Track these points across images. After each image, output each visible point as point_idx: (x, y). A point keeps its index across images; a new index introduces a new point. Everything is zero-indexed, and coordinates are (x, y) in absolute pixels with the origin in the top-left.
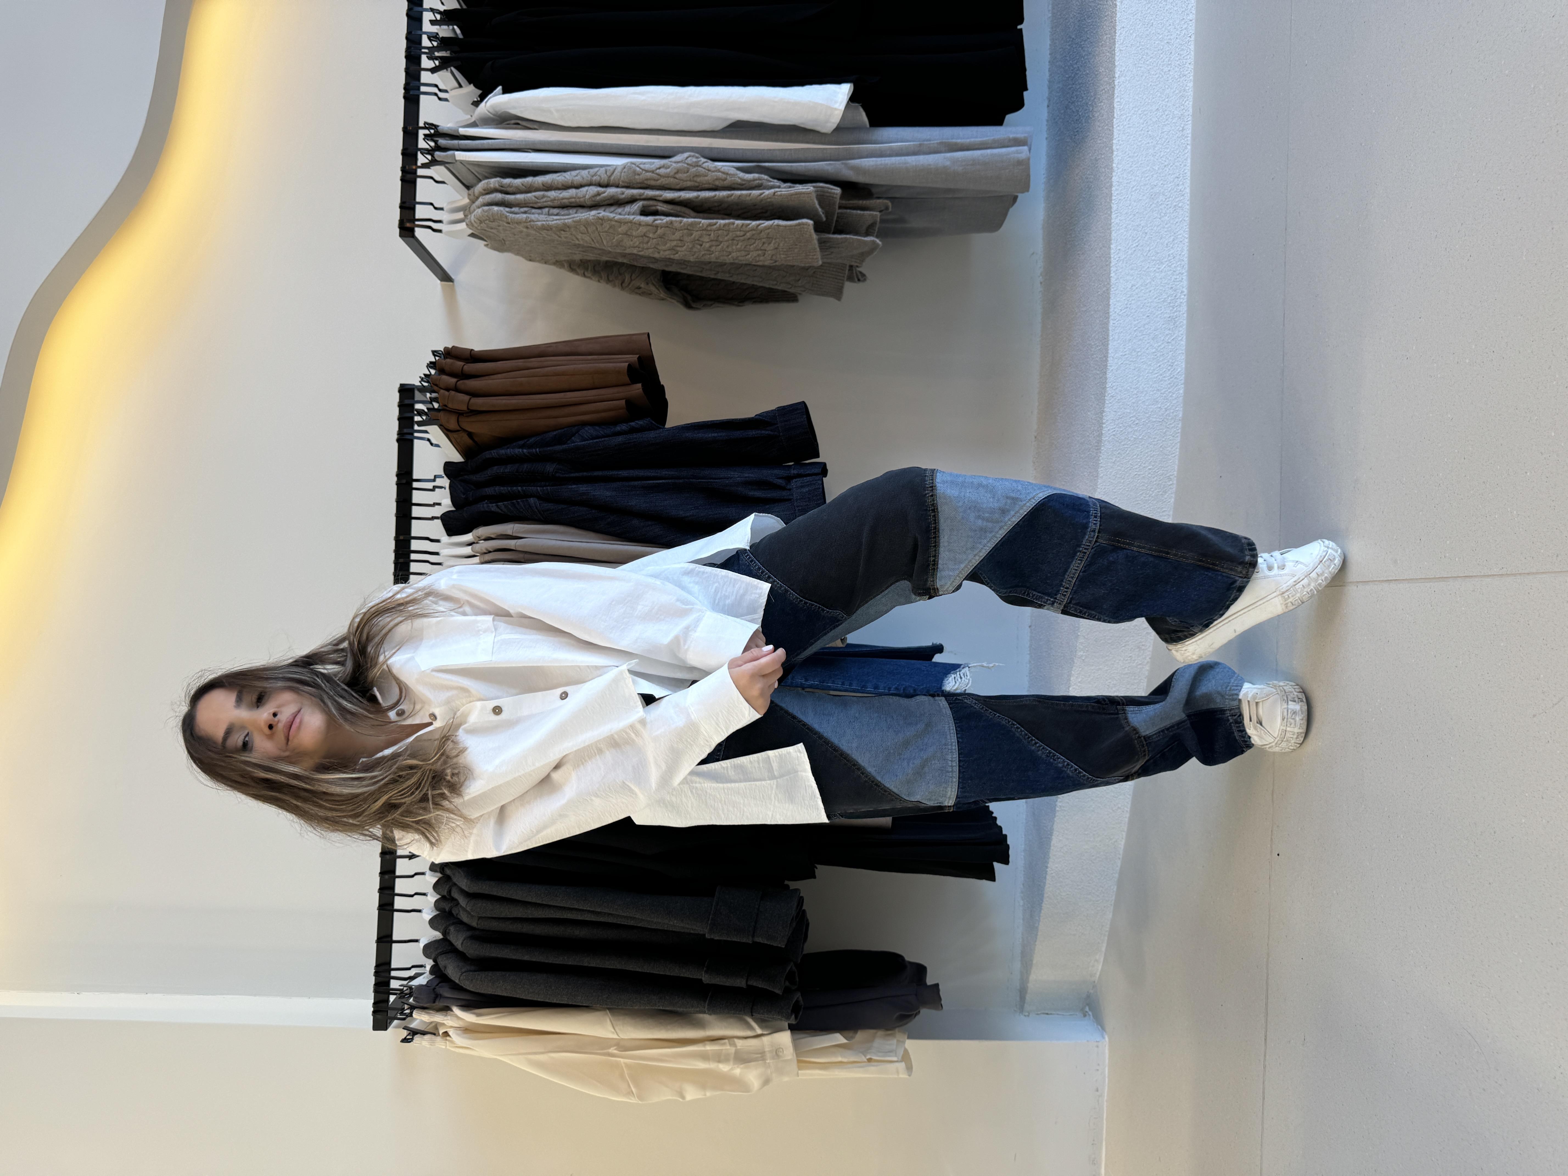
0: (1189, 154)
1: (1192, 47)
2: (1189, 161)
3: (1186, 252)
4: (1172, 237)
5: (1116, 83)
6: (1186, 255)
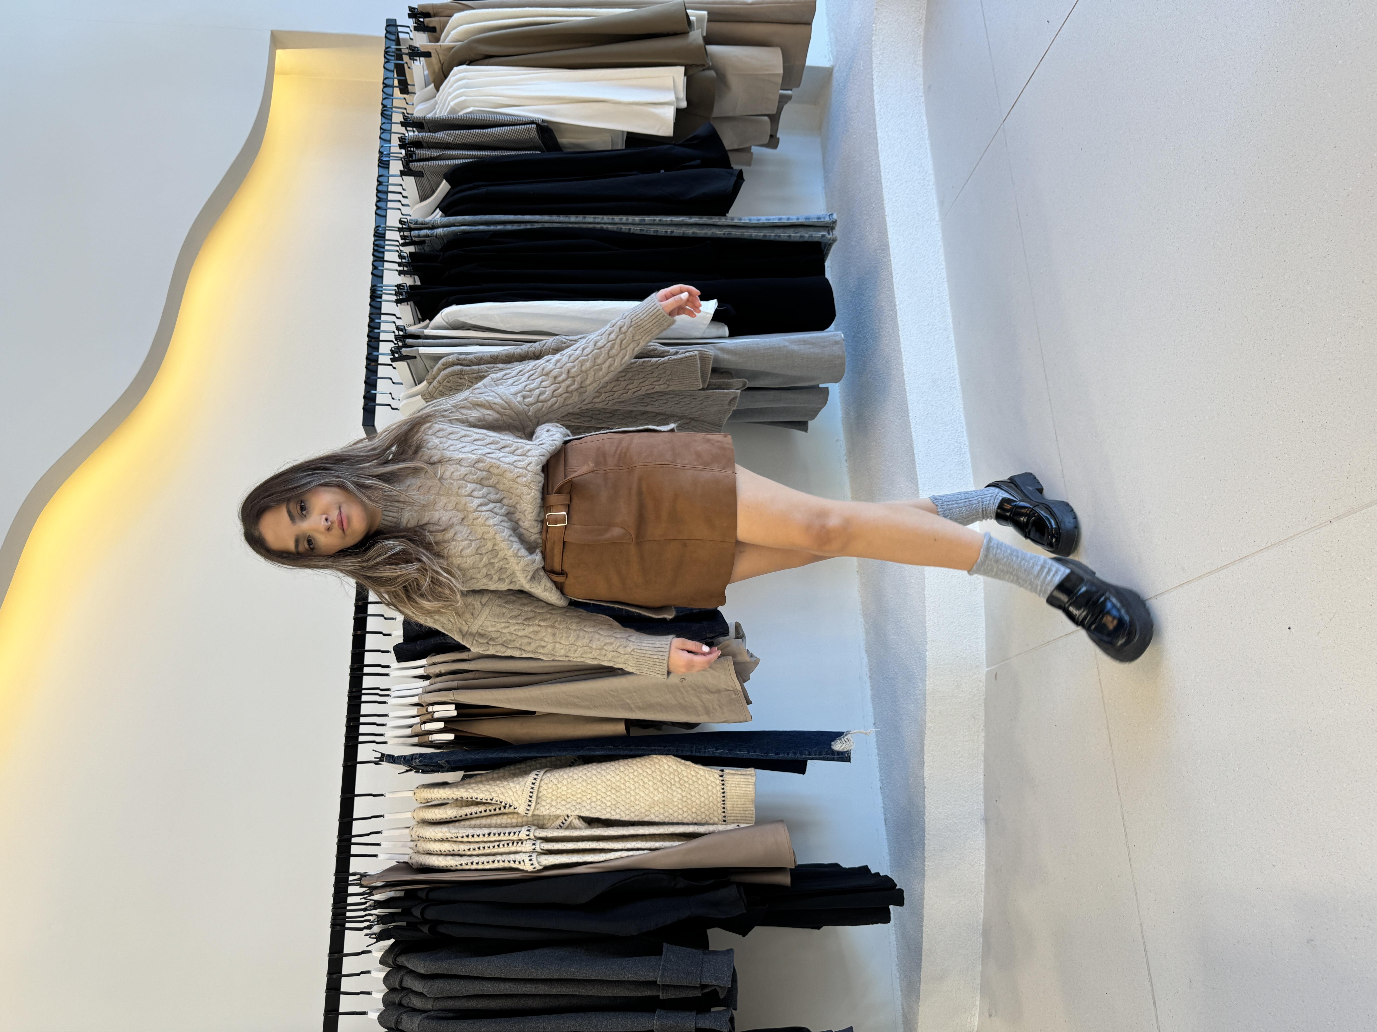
0: (955, 353)
1: (946, 285)
2: (955, 357)
3: (962, 418)
4: (951, 409)
5: (897, 308)
6: (963, 419)
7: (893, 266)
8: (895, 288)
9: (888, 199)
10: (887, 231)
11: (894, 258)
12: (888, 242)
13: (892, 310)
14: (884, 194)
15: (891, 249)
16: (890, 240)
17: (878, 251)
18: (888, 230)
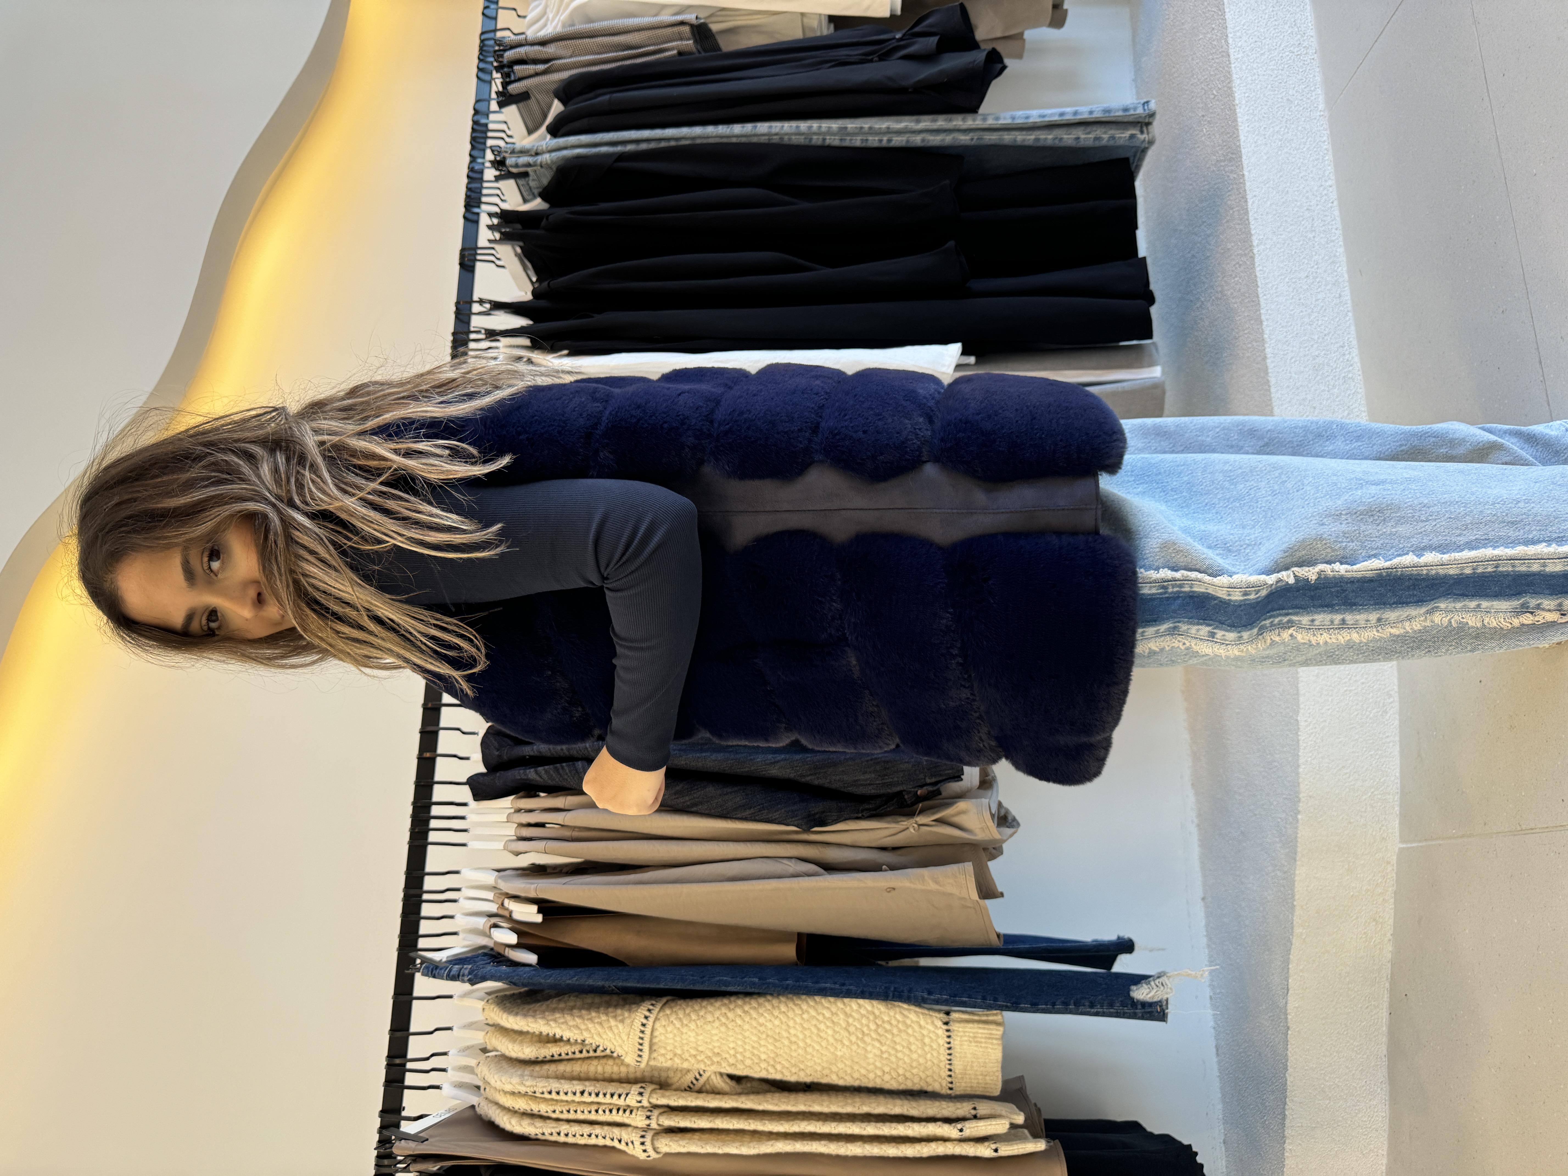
7: (1248, 184)
8: (1251, 219)
9: (1241, 78)
10: (1237, 130)
11: (1249, 171)
12: (1239, 146)
13: (1245, 255)
14: (1234, 71)
15: (1244, 157)
16: (1242, 144)
17: (1223, 164)
18: (1240, 128)
